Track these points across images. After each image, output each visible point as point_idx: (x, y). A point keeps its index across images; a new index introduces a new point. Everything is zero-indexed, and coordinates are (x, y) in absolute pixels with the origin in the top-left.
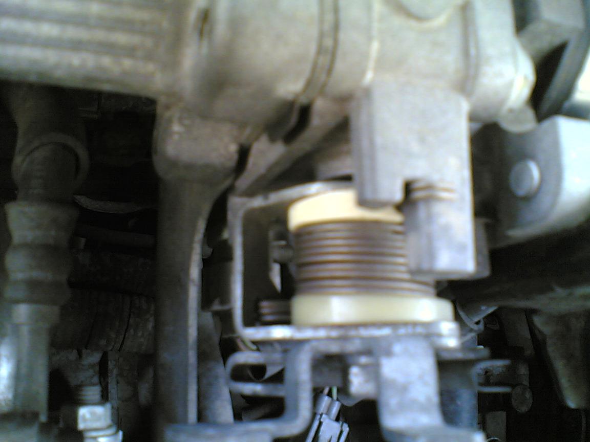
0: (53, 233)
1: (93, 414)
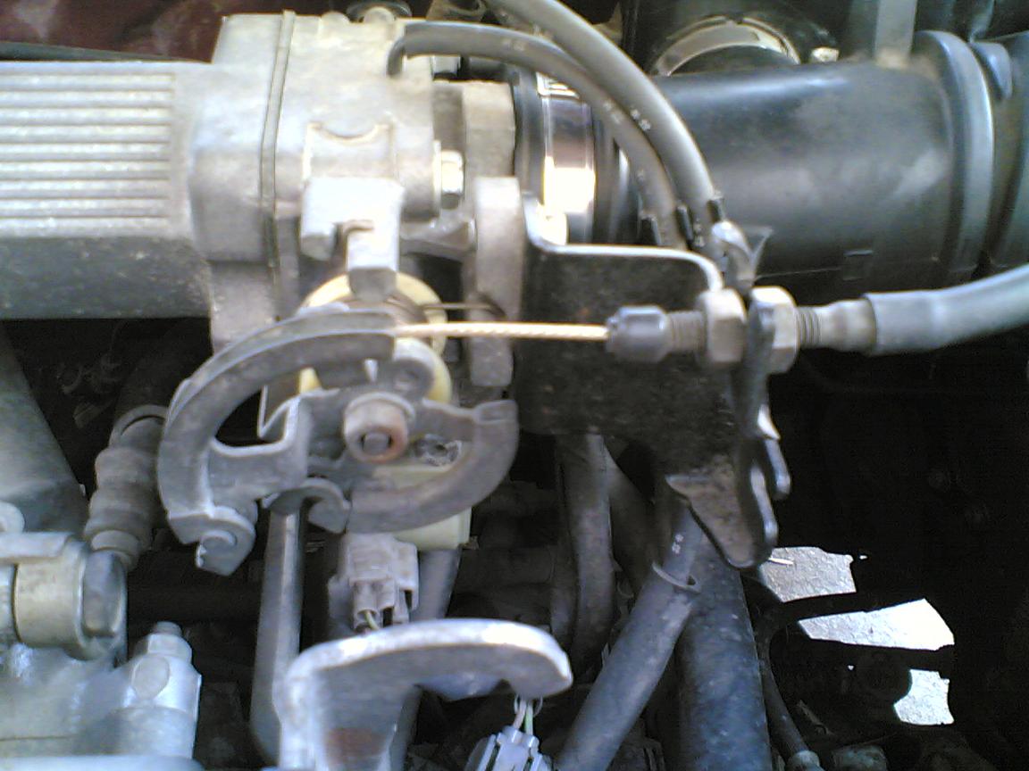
1: (164, 642)
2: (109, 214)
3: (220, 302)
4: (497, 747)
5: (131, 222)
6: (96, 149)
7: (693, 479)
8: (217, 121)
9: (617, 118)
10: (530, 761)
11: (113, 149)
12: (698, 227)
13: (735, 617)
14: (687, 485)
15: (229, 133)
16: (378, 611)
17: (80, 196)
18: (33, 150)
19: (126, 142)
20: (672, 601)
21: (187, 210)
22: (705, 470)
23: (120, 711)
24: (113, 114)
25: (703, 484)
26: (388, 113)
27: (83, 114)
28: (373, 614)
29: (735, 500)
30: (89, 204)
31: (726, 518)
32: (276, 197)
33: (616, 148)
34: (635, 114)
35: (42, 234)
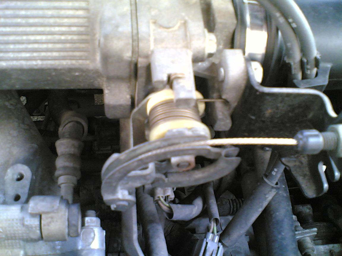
0: (73, 150)
1: (91, 220)
2: (64, 58)
3: (108, 90)
4: (207, 243)
5: (74, 62)
6: (57, 29)
7: (291, 159)
8: (110, 19)
9: (282, 20)
10: (218, 248)
11: (64, 29)
12: (309, 67)
13: (284, 186)
14: (289, 162)
15: (117, 26)
16: (164, 196)
17: (51, 51)
18: (28, 29)
19: (70, 26)
20: (271, 191)
21: (98, 58)
22: (296, 156)
23: (78, 250)
24: (63, 12)
25: (295, 161)
26: (183, 14)
27: (50, 13)
28: (162, 197)
29: (307, 169)
30: (55, 54)
31: (304, 176)
32: (139, 56)
33: (277, 30)
34: (290, 20)
35: (36, 67)
